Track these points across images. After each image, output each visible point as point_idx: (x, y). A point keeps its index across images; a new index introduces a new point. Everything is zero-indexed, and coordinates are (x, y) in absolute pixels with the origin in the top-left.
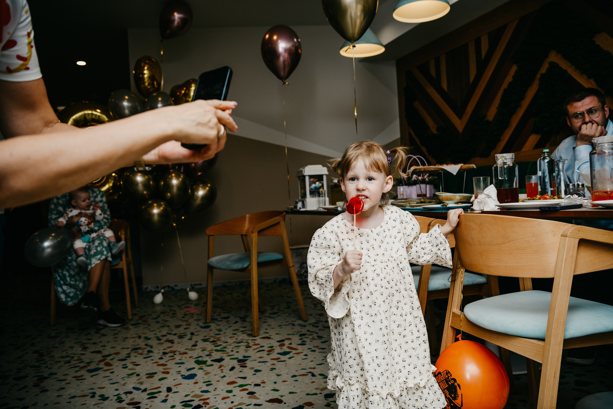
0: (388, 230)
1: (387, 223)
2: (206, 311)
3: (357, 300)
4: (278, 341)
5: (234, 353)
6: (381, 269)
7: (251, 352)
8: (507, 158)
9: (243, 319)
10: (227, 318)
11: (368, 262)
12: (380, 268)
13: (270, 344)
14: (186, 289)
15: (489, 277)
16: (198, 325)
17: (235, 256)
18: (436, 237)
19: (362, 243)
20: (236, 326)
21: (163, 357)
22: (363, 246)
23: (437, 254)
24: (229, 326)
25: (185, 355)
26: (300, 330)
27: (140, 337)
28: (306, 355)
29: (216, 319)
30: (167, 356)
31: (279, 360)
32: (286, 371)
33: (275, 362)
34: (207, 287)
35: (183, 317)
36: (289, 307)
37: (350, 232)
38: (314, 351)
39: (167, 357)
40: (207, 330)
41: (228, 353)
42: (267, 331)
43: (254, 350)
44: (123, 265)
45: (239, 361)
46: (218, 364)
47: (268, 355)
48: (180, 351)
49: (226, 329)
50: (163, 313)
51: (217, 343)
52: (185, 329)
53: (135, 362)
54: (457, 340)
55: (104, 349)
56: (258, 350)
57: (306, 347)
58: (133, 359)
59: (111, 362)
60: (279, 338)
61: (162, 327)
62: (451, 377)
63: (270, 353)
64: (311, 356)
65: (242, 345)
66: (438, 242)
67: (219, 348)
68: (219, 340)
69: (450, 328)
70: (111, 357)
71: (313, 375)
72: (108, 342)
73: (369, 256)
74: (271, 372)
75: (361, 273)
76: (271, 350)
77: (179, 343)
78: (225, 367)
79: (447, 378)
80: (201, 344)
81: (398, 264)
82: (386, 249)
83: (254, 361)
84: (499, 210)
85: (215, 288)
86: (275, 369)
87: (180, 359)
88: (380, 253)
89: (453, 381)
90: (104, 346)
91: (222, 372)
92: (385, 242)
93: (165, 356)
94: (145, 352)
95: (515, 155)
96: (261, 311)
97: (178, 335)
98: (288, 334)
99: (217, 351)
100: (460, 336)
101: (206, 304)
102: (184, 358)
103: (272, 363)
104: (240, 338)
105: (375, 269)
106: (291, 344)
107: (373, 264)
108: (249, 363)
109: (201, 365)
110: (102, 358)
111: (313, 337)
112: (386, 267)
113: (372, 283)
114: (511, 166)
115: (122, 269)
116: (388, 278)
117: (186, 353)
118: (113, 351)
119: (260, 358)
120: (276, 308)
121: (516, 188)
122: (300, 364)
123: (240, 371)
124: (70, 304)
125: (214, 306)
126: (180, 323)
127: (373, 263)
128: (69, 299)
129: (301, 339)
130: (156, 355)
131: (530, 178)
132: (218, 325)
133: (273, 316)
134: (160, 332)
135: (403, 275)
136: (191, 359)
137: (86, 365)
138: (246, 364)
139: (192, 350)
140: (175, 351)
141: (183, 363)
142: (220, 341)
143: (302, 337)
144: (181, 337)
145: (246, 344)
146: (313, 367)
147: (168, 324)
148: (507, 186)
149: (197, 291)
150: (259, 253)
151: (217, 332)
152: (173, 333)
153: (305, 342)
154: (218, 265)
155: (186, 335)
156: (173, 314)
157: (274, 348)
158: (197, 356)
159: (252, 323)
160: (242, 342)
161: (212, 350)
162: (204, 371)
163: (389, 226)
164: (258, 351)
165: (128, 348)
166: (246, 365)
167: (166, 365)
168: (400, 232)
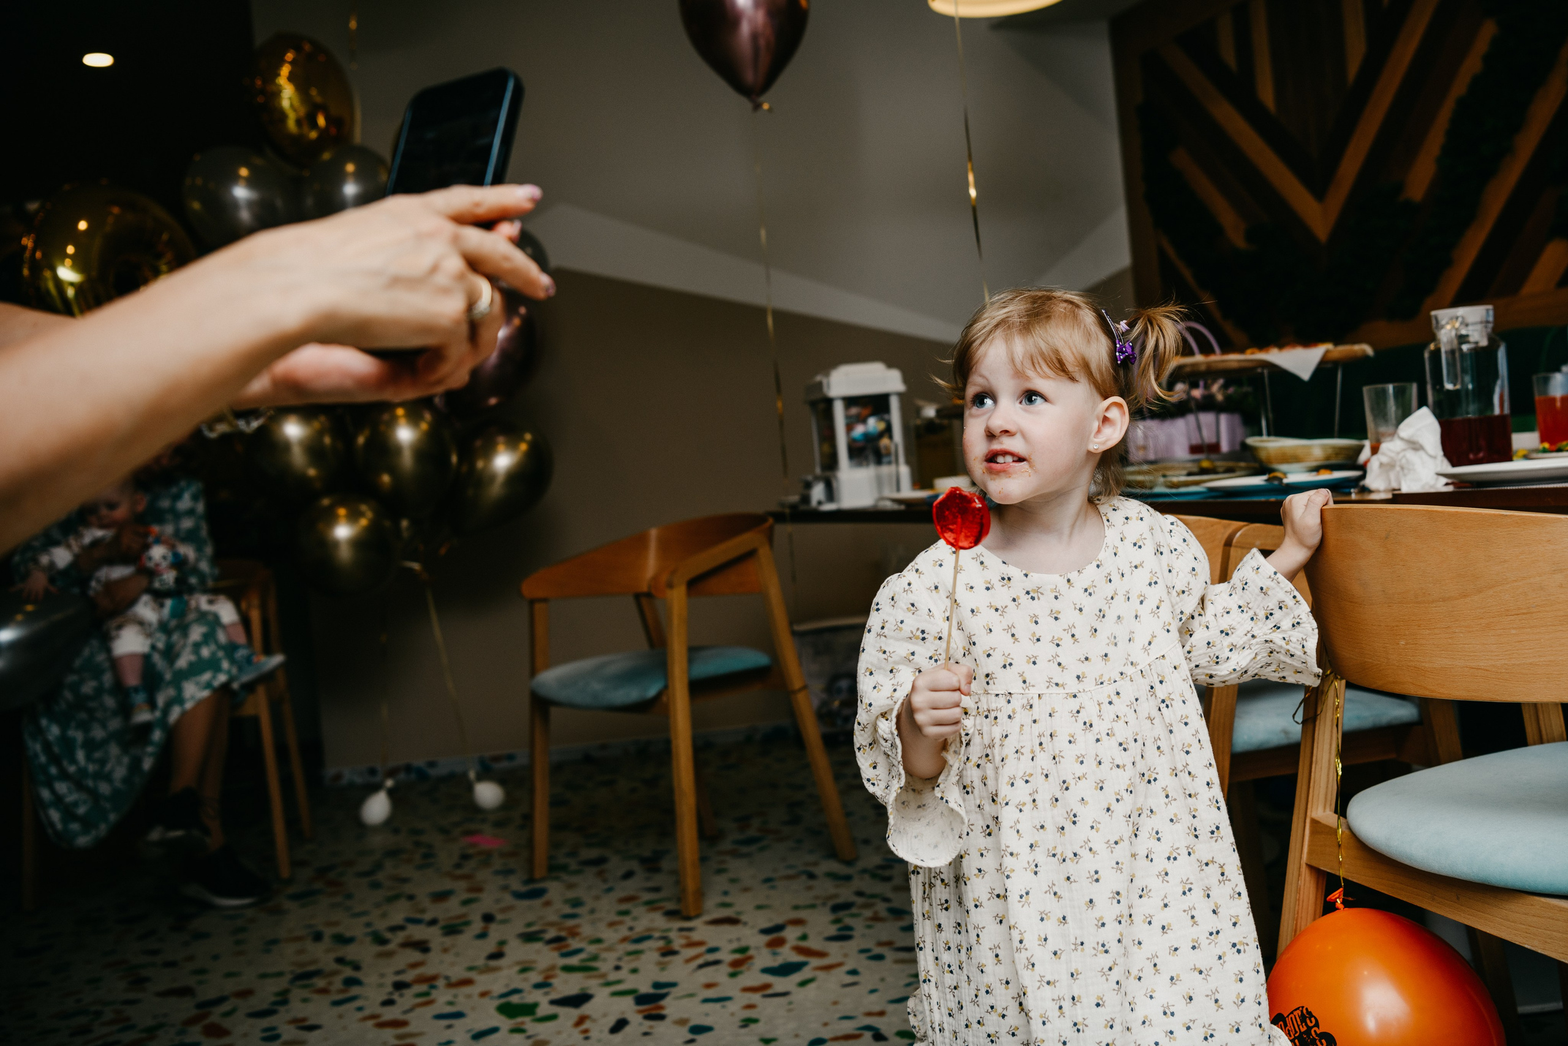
0: (1120, 576)
1: (1115, 554)
2: (530, 845)
3: (1021, 811)
4: (765, 931)
5: (623, 974)
6: (1099, 705)
7: (678, 970)
8: (1470, 320)
9: (652, 864)
10: (599, 861)
11: (1057, 684)
12: (1096, 703)
13: (739, 939)
14: (465, 775)
15: (1424, 704)
16: (505, 888)
17: (617, 662)
18: (1262, 589)
19: (1036, 623)
20: (629, 887)
21: (396, 997)
22: (1039, 630)
23: (1271, 645)
24: (606, 886)
25: (466, 990)
26: (832, 891)
27: (318, 937)
28: (853, 972)
29: (564, 868)
30: (409, 993)
31: (770, 991)
32: (792, 1025)
33: (756, 998)
34: (531, 767)
35: (458, 866)
36: (795, 821)
37: (997, 584)
38: (879, 957)
39: (407, 999)
40: (537, 902)
41: (603, 976)
42: (727, 899)
43: (689, 961)
44: (259, 706)
45: (641, 999)
46: (573, 1013)
47: (733, 975)
48: (449, 973)
49: (597, 898)
50: (393, 853)
51: (567, 946)
52: (466, 902)
53: (304, 1020)
54: (1329, 908)
55: (201, 982)
56: (700, 961)
57: (852, 946)
58: (297, 1009)
59: (226, 1023)
60: (765, 920)
61: (392, 899)
62: (1316, 1028)
63: (739, 969)
64: (870, 973)
65: (650, 949)
66: (1270, 604)
67: (574, 961)
68: (574, 933)
69: (1304, 870)
70: (226, 1007)
71: (879, 1036)
72: (216, 957)
73: (1059, 664)
74: (743, 1031)
75: (1035, 721)
76: (741, 961)
77: (445, 950)
78: (594, 1021)
79: (1305, 1032)
80: (517, 951)
81: (1152, 687)
82: (1115, 638)
83: (685, 1001)
84: (1450, 488)
85: (556, 769)
86: (755, 1021)
87: (450, 1003)
88: (1095, 654)
89: (1323, 1041)
90: (202, 971)
91: (587, 1038)
92: (1111, 616)
93: (401, 996)
94: (337, 983)
95: (1495, 310)
96: (708, 836)
97: (442, 923)
98: (796, 908)
99: (568, 969)
100: (1337, 897)
101: (528, 819)
102: (463, 998)
103: (746, 1002)
104: (640, 927)
105: (1078, 708)
106: (804, 937)
107: (1075, 691)
108: (672, 1006)
109: (520, 1019)
110: (194, 1012)
111: (876, 913)
112: (1115, 699)
113: (1070, 753)
114: (1483, 348)
115: (255, 720)
116: (1123, 733)
117: (467, 982)
118: (230, 986)
119: (709, 986)
120: (756, 823)
121: (1502, 417)
122: (835, 1003)
123: (646, 1034)
124: (83, 841)
125: (557, 827)
126: (447, 884)
127: (1073, 686)
128: (75, 826)
129: (837, 921)
130: (372, 994)
131: (1546, 381)
132: (571, 886)
133: (745, 849)
134: (384, 915)
135: (1167, 721)
136: (486, 1001)
137: (144, 1035)
138: (662, 1008)
139: (488, 970)
140: (434, 978)
141: (459, 1015)
142: (577, 938)
143: (841, 914)
144: (452, 930)
145: (661, 943)
146: (877, 1008)
147: (408, 888)
148: (1471, 411)
149: (502, 780)
150: (694, 651)
151: (568, 910)
152: (428, 916)
153: (850, 928)
154: (562, 695)
155: (467, 923)
156: (426, 856)
157: (751, 952)
158: (504, 990)
159: (677, 875)
160: (649, 938)
161: (552, 968)
162: (529, 1037)
163: (1123, 563)
164: (701, 966)
165: (280, 974)
166: (664, 1012)
167: (403, 1024)
168: (1156, 583)
